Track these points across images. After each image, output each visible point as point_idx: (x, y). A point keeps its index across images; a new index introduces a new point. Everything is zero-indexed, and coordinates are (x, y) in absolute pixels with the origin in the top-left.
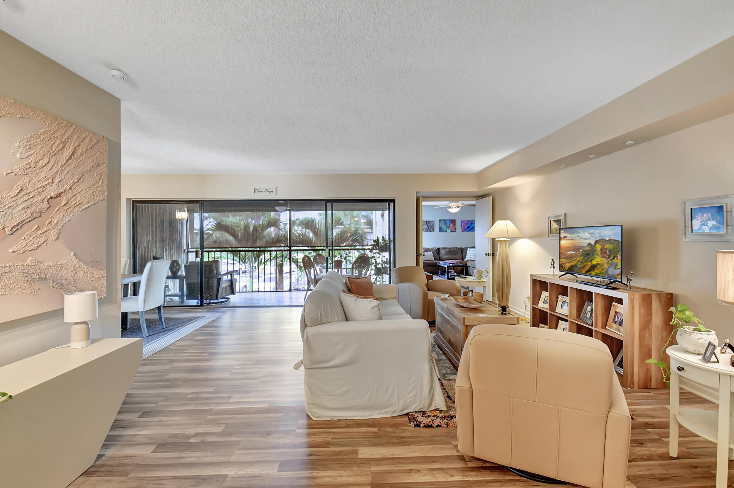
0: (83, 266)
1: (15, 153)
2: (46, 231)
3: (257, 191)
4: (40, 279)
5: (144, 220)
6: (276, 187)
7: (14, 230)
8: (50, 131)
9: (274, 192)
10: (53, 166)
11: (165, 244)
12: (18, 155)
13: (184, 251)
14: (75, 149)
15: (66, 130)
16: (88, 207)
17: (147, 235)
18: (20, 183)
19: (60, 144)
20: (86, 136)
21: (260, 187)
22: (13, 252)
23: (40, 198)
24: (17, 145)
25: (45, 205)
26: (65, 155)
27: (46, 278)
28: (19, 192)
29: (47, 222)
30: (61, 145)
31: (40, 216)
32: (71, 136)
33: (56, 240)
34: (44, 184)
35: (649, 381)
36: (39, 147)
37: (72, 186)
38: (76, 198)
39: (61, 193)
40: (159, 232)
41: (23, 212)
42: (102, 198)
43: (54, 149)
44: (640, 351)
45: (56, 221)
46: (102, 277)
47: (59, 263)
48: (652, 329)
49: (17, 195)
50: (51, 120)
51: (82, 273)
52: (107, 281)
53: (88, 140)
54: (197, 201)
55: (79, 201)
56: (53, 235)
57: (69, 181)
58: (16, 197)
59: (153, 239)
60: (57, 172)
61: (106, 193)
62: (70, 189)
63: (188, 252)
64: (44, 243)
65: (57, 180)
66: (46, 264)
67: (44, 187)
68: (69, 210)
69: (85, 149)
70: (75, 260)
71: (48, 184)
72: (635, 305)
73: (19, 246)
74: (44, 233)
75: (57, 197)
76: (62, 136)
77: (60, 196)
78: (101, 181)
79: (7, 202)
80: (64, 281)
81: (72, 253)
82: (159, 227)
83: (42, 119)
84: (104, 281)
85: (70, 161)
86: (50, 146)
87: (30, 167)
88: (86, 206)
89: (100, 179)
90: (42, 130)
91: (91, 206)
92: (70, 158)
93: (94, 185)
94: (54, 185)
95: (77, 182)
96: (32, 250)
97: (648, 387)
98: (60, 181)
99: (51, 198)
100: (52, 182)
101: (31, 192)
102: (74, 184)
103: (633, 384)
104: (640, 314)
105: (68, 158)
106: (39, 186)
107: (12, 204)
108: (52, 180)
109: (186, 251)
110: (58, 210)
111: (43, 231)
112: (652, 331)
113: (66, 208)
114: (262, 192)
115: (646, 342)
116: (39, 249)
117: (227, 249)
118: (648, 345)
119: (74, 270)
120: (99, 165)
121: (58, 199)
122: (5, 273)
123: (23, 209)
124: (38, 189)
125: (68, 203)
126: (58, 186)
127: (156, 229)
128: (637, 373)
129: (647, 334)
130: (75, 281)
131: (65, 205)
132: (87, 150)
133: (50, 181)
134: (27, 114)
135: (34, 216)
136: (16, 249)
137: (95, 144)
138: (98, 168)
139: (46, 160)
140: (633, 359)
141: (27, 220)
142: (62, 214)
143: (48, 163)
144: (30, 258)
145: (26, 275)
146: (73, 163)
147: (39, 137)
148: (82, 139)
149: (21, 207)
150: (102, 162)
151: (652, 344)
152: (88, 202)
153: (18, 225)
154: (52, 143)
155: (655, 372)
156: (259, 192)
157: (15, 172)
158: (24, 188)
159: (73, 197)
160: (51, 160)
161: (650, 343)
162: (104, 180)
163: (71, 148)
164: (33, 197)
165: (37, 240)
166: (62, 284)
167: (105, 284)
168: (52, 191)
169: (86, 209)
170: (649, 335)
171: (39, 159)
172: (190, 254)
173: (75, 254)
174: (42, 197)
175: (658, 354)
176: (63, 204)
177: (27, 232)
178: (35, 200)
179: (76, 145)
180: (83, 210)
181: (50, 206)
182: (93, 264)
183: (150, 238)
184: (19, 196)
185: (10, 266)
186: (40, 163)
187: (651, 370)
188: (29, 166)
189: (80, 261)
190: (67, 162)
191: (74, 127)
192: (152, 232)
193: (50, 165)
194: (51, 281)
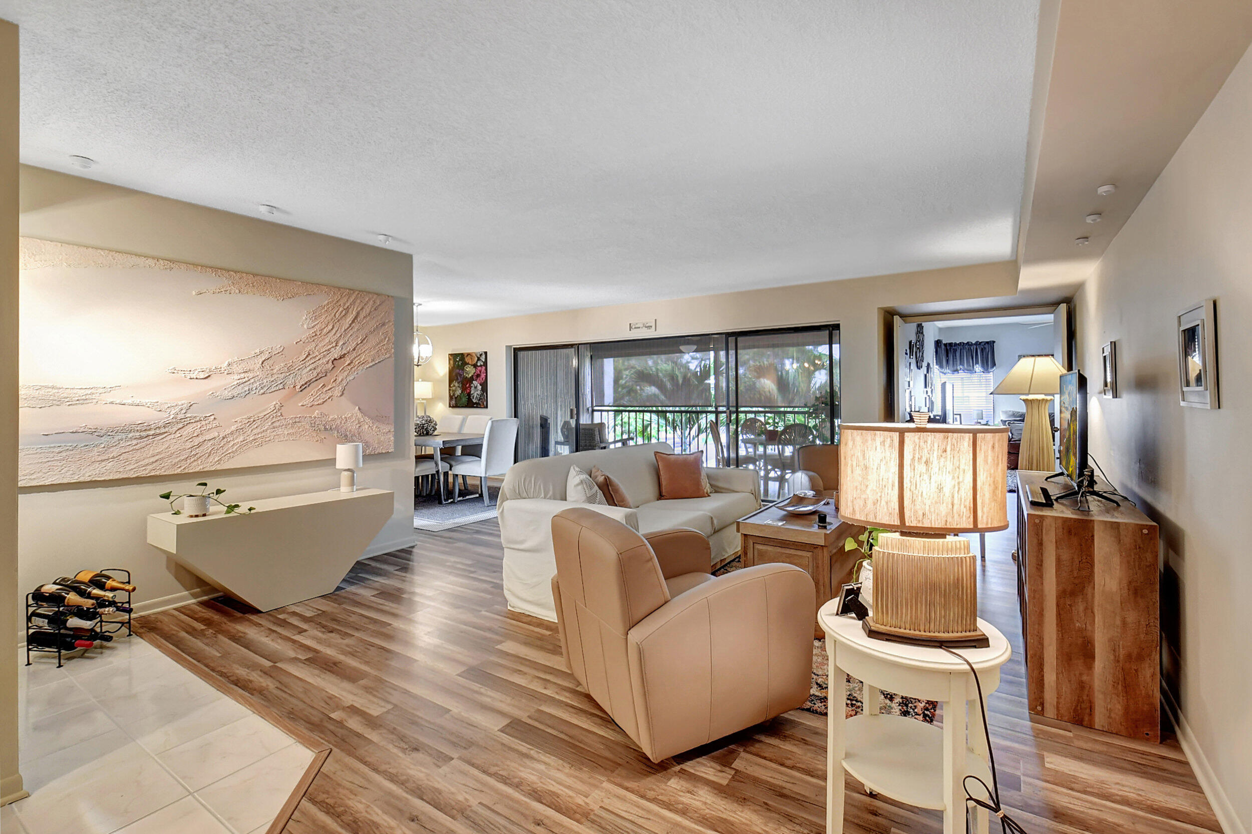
0: (367, 420)
1: (303, 325)
2: (331, 388)
3: (633, 327)
4: (326, 429)
5: (531, 370)
6: (656, 320)
7: (303, 388)
8: (333, 301)
9: (654, 327)
10: (336, 331)
11: (559, 400)
12: (305, 326)
13: (588, 410)
14: (358, 314)
15: (348, 298)
16: (374, 365)
17: (535, 389)
18: (307, 349)
19: (342, 311)
20: (369, 300)
21: (637, 322)
22: (302, 406)
23: (325, 360)
24: (304, 318)
25: (330, 365)
26: (348, 320)
27: (331, 429)
28: (307, 357)
29: (332, 381)
30: (344, 312)
31: (326, 376)
32: (354, 302)
33: (341, 396)
34: (328, 348)
35: (1088, 711)
36: (324, 317)
37: (356, 347)
38: (361, 358)
39: (345, 354)
40: (551, 385)
41: (311, 372)
42: (388, 355)
43: (337, 317)
44: (1061, 641)
45: (340, 380)
46: (389, 432)
47: (343, 417)
48: (1093, 597)
49: (305, 359)
50: (334, 292)
51: (367, 426)
52: (395, 436)
53: (371, 302)
54: (571, 346)
55: (363, 360)
56: (337, 392)
57: (353, 343)
58: (304, 361)
59: (543, 393)
60: (341, 336)
61: (393, 350)
62: (354, 349)
63: (593, 411)
64: (329, 398)
65: (341, 343)
66: (331, 417)
67: (329, 350)
68: (353, 369)
69: (368, 311)
70: (359, 415)
71: (333, 347)
72: (1045, 538)
73: (307, 401)
74: (329, 390)
75: (341, 358)
76: (344, 304)
77: (344, 357)
78: (387, 339)
79: (297, 365)
80: (348, 433)
81: (357, 408)
82: (550, 379)
83: (325, 292)
84: (391, 436)
85: (354, 324)
86: (333, 314)
87: (316, 335)
88: (371, 364)
89: (385, 338)
90: (326, 302)
91: (376, 364)
92: (353, 321)
93: (379, 343)
94: (338, 348)
95: (361, 343)
96: (318, 404)
97: (1085, 723)
98: (344, 344)
99: (335, 359)
100: (336, 346)
101: (317, 356)
102: (358, 345)
103: (1042, 704)
104: (1059, 560)
105: (350, 322)
106: (324, 350)
107: (302, 366)
108: (336, 344)
109: (590, 409)
110: (342, 369)
111: (328, 388)
112: (1093, 601)
113: (349, 367)
114: (639, 328)
115: (1078, 624)
116: (325, 403)
117: (650, 409)
118: (1081, 630)
119: (359, 423)
120: (384, 324)
121: (343, 359)
122: (295, 422)
123: (311, 370)
124: (323, 352)
125: (352, 362)
126: (342, 349)
127: (547, 382)
128: (1053, 684)
129: (1081, 607)
130: (359, 434)
131: (349, 365)
132: (371, 312)
133: (334, 344)
134: (313, 291)
135: (320, 376)
136: (305, 403)
137: (379, 305)
138: (383, 328)
139: (330, 327)
140: (1042, 653)
141: (314, 379)
142: (346, 373)
143: (332, 329)
144: (317, 411)
145: (313, 425)
146: (356, 326)
147: (323, 308)
148: (365, 302)
149: (308, 369)
150: (387, 321)
151: (1093, 631)
152: (373, 360)
153: (306, 384)
154: (335, 312)
155: (1104, 693)
156: (635, 328)
157: (303, 340)
158: (311, 353)
159: (357, 357)
160: (335, 326)
161: (1089, 628)
162: (391, 337)
163: (354, 313)
164: (319, 360)
165: (323, 396)
166: (347, 435)
167: (392, 438)
168: (336, 353)
169: (370, 367)
170: (1086, 609)
171: (323, 327)
172: (595, 413)
173: (359, 409)
174: (327, 360)
175: (1112, 657)
176: (347, 364)
177: (313, 389)
178: (321, 362)
179: (359, 309)
180: (367, 368)
181: (334, 367)
182: (379, 418)
183: (539, 392)
184: (307, 360)
185: (300, 417)
186: (325, 330)
187: (1091, 688)
188: (314, 334)
189: (365, 416)
190: (350, 326)
191: (357, 293)
192: (542, 385)
193: (334, 331)
194: (336, 432)
